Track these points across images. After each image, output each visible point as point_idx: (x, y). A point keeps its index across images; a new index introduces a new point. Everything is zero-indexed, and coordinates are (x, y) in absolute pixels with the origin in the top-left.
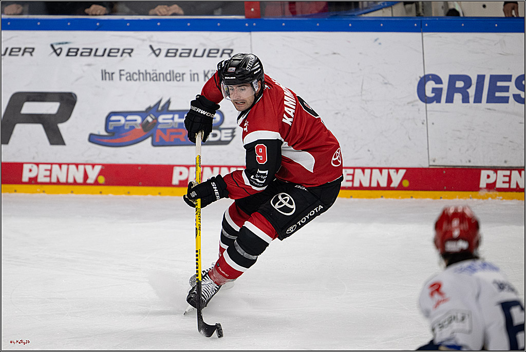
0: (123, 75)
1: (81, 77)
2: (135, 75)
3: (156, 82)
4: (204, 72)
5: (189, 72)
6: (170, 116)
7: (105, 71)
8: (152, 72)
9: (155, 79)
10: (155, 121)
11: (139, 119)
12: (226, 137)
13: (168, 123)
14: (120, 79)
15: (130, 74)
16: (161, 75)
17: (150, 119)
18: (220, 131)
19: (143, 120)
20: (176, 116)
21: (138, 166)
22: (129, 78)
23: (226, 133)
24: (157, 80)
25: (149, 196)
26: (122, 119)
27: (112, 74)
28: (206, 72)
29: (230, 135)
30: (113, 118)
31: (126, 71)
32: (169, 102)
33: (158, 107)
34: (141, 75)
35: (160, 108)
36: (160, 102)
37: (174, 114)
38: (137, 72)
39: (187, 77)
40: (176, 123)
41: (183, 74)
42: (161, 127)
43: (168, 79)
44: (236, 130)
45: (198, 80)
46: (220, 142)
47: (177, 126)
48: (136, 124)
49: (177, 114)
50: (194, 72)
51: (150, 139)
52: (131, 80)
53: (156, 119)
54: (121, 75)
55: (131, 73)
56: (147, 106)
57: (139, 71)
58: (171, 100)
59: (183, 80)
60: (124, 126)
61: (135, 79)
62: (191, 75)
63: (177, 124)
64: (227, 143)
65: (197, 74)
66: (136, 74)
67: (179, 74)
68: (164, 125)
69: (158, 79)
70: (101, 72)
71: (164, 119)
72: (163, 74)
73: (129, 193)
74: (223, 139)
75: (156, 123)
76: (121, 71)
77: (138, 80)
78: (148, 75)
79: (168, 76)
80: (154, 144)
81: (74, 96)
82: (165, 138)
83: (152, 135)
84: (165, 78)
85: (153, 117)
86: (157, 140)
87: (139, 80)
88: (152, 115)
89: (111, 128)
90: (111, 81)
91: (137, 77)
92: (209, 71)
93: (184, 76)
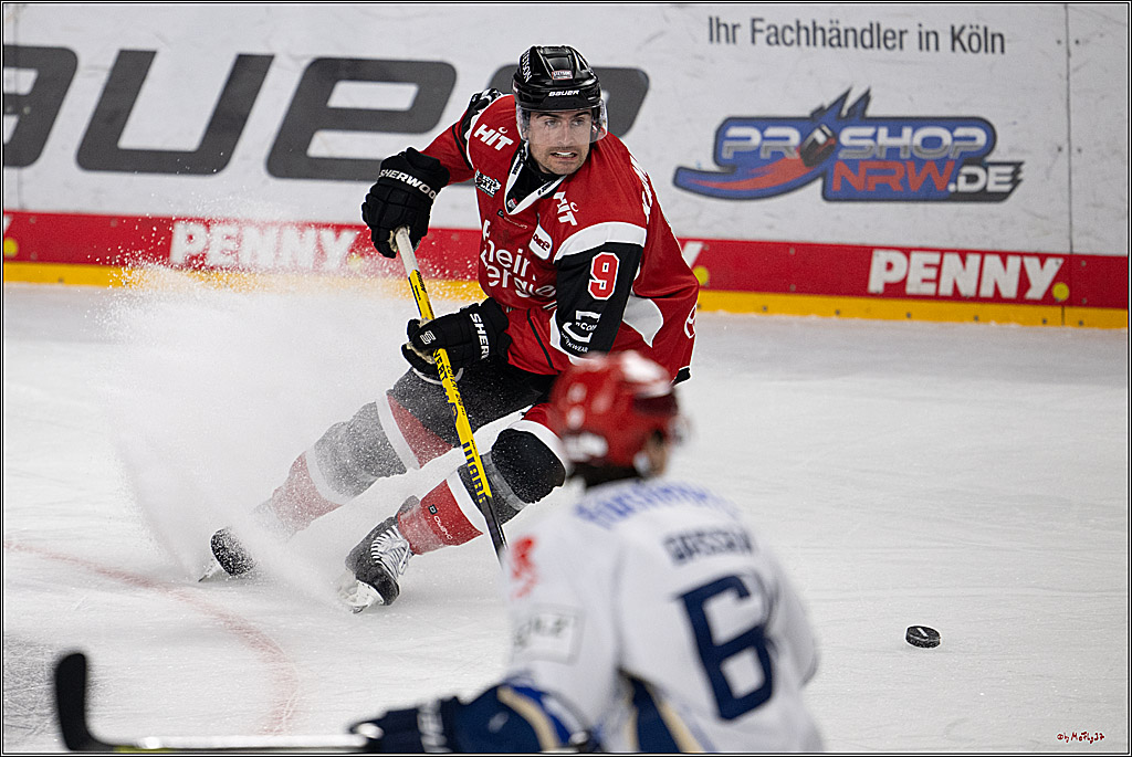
0: (761, 31)
1: (662, 33)
2: (788, 32)
3: (838, 49)
4: (953, 28)
5: (917, 28)
6: (869, 131)
7: (718, 19)
8: (827, 27)
9: (835, 42)
10: (833, 142)
11: (794, 136)
12: (998, 183)
13: (862, 148)
14: (753, 41)
15: (776, 28)
16: (851, 34)
17: (819, 137)
18: (987, 170)
19: (804, 137)
20: (883, 132)
21: (788, 245)
22: (773, 39)
23: (998, 175)
24: (839, 45)
25: (813, 318)
26: (755, 136)
27: (734, 27)
28: (957, 30)
29: (1008, 179)
30: (734, 132)
31: (768, 22)
32: (866, 98)
33: (841, 109)
34: (803, 33)
35: (844, 112)
36: (845, 96)
37: (877, 127)
38: (794, 27)
39: (911, 40)
40: (881, 147)
41: (901, 33)
42: (848, 157)
43: (867, 42)
44: (1023, 167)
45: (937, 48)
46: (984, 196)
47: (884, 156)
48: (787, 148)
49: (883, 125)
50: (927, 27)
51: (818, 184)
52: (777, 43)
53: (836, 136)
54: (754, 30)
55: (780, 28)
56: (815, 105)
57: (798, 22)
58: (872, 93)
59: (901, 47)
60: (758, 150)
61: (788, 41)
62: (920, 34)
63: (884, 150)
64: (1000, 197)
65: (936, 34)
66: (791, 29)
67: (893, 32)
68: (853, 151)
69: (843, 43)
70: (707, 21)
71: (853, 138)
72: (854, 31)
73: (765, 309)
74: (992, 187)
75: (833, 144)
76: (754, 20)
77: (795, 45)
78: (819, 33)
79: (867, 35)
80: (828, 196)
81: (643, 77)
82: (856, 181)
83: (824, 175)
84: (859, 41)
85: (829, 132)
86: (836, 186)
87: (799, 43)
88: (825, 128)
89: (727, 155)
90: (731, 45)
91: (794, 36)
92: (963, 28)
93: (905, 37)
